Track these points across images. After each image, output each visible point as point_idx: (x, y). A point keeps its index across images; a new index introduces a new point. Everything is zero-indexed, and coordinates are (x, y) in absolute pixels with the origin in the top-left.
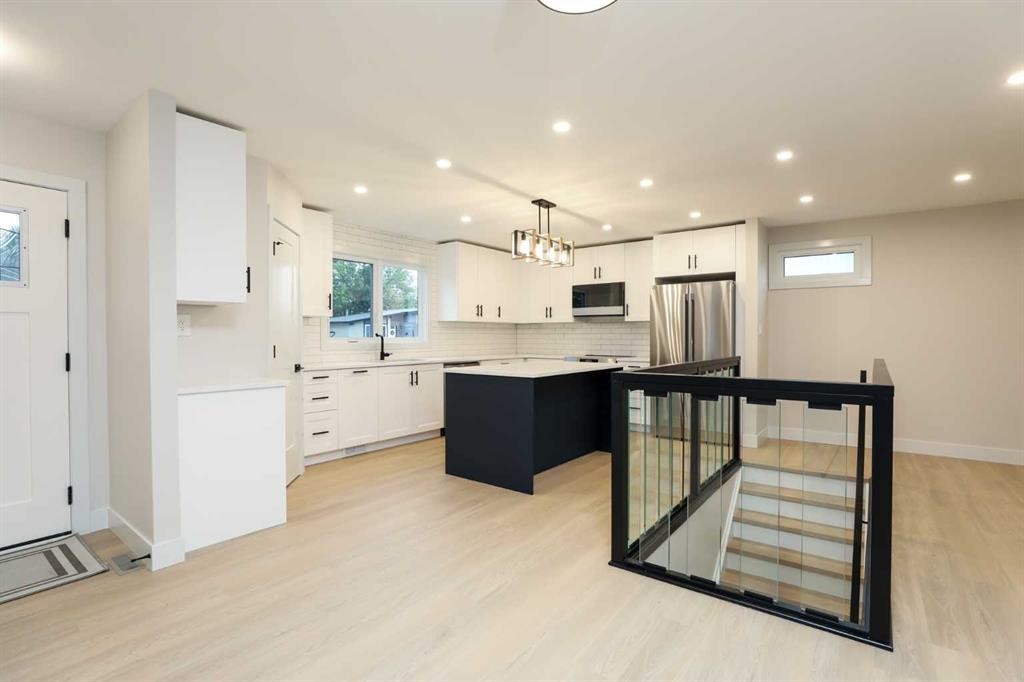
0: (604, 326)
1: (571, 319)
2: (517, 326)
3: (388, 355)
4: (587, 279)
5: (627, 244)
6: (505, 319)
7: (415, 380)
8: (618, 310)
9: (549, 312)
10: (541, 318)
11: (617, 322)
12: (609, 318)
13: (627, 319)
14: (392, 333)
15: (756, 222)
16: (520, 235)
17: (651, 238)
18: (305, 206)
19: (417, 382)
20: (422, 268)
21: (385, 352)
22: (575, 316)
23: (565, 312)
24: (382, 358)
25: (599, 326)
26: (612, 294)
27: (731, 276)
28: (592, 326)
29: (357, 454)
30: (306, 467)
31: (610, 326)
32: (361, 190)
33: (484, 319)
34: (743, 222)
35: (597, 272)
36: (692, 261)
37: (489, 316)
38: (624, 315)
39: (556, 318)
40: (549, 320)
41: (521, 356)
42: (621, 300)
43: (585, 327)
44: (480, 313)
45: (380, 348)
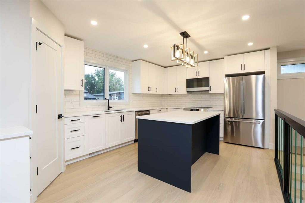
0: (198, 95)
1: (186, 93)
2: (162, 96)
3: (111, 108)
4: (193, 76)
5: (210, 61)
6: (160, 92)
7: (122, 119)
8: (206, 89)
9: (176, 90)
10: (173, 92)
11: (204, 94)
12: (201, 92)
13: (210, 92)
14: (117, 98)
15: (276, 49)
16: (176, 48)
17: (223, 58)
18: (66, 35)
19: (123, 120)
20: (126, 71)
21: (110, 106)
22: (187, 91)
23: (183, 89)
24: (109, 109)
25: (196, 95)
26: (204, 82)
27: (263, 73)
28: (193, 95)
29: (94, 156)
30: (67, 166)
31: (201, 95)
32: (94, 23)
33: (151, 92)
34: (269, 49)
35: (197, 73)
36: (243, 67)
37: (153, 91)
38: (209, 91)
39: (179, 92)
40: (176, 93)
41: (165, 107)
42: (207, 85)
43: (190, 96)
44: (149, 90)
45: (108, 105)
